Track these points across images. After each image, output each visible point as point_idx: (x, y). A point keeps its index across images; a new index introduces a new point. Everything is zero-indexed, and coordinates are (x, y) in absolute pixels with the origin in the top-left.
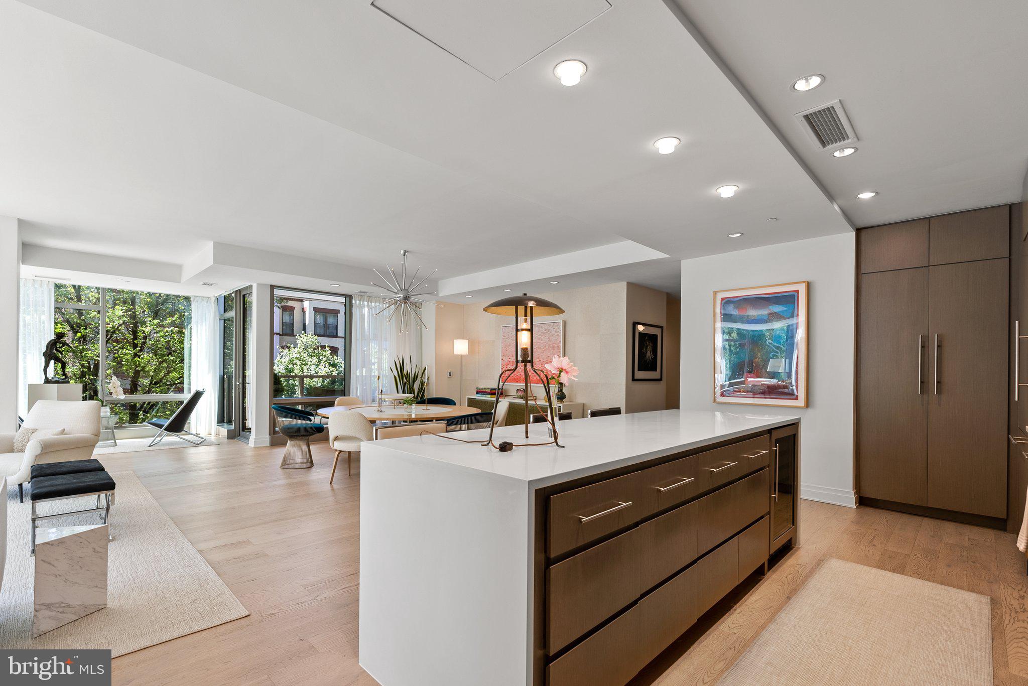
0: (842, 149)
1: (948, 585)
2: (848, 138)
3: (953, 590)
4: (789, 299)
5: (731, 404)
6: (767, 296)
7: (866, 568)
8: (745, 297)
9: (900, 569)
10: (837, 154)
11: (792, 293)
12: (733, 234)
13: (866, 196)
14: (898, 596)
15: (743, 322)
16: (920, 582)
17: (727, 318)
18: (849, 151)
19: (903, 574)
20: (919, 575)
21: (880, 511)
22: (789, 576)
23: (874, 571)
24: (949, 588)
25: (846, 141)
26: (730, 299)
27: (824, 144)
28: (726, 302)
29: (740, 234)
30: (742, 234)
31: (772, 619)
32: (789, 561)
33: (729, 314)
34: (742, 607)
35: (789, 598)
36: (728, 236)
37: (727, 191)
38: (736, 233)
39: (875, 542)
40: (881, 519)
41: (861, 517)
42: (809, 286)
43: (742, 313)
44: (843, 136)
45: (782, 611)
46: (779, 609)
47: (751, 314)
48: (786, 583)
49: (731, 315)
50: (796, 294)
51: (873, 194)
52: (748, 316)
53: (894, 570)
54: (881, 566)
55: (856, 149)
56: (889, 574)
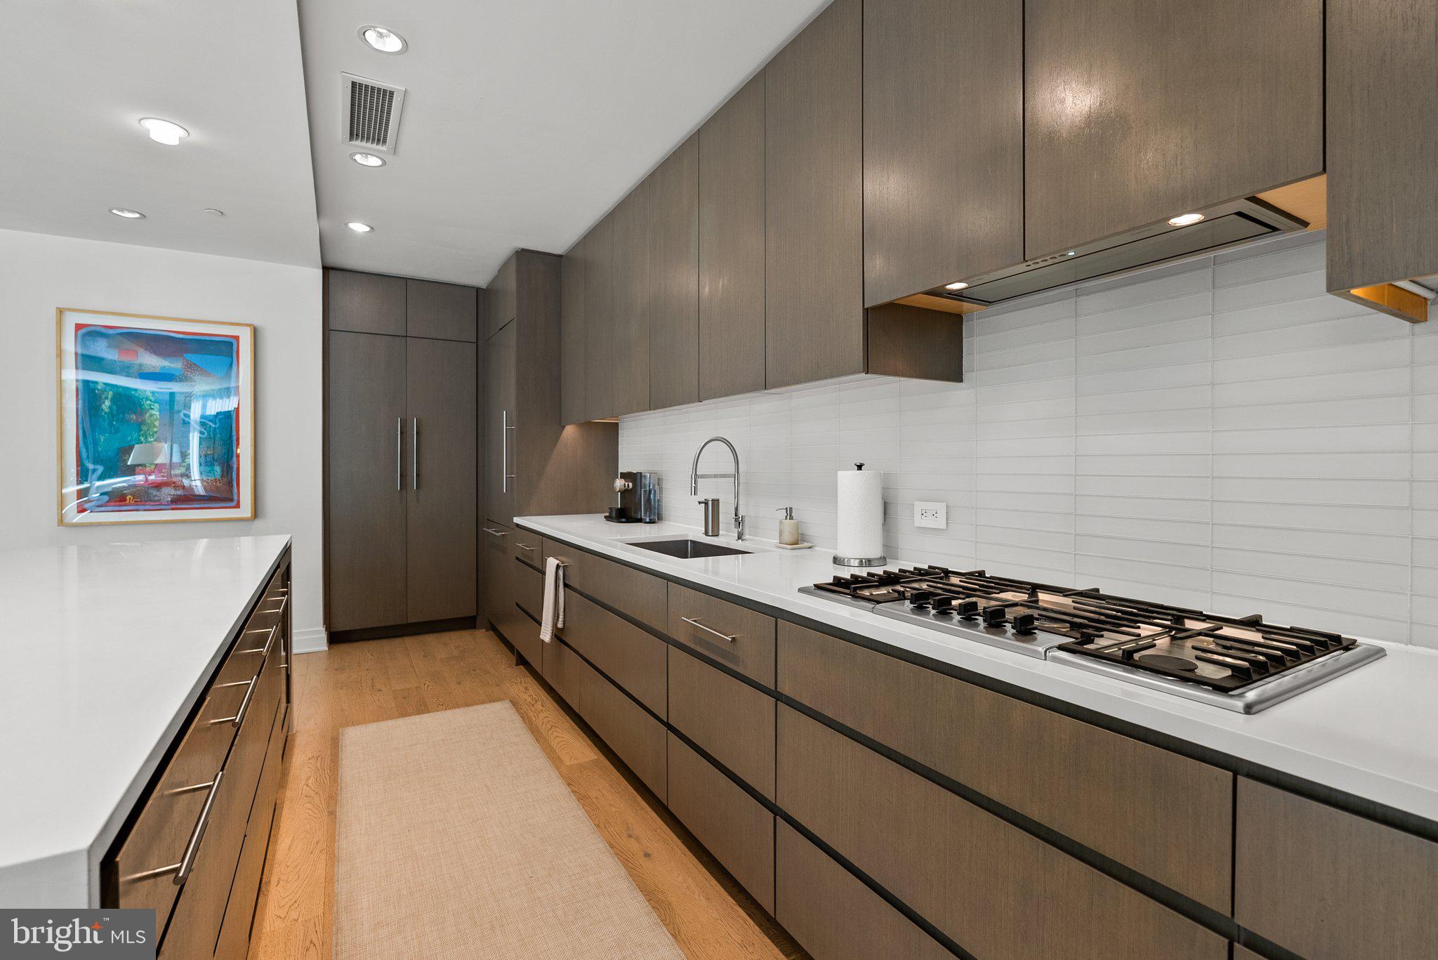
0: (366, 154)
1: (473, 705)
2: (385, 142)
3: (480, 707)
4: (224, 349)
5: (107, 525)
6: (181, 336)
7: (390, 723)
8: (136, 331)
9: (422, 708)
10: (358, 158)
11: (227, 339)
12: (122, 210)
13: (359, 228)
14: (443, 740)
15: (129, 375)
16: (449, 713)
17: (88, 362)
18: (374, 161)
19: (429, 712)
20: (442, 705)
21: (356, 644)
22: (310, 782)
23: (400, 722)
24: (475, 707)
25: (380, 147)
26: (97, 329)
27: (353, 135)
28: (87, 333)
29: (137, 215)
30: (143, 216)
31: (332, 858)
32: (294, 760)
33: (96, 357)
34: (275, 870)
35: (332, 814)
36: (110, 211)
37: (165, 132)
38: (130, 211)
39: (378, 686)
40: (364, 655)
41: (341, 660)
42: (255, 332)
43: (126, 359)
44: (381, 139)
45: (337, 838)
46: (332, 838)
47: (149, 363)
48: (313, 794)
49: (102, 359)
50: (234, 342)
51: (368, 229)
52: (141, 365)
53: (419, 712)
54: (403, 714)
55: (384, 163)
56: (417, 718)
